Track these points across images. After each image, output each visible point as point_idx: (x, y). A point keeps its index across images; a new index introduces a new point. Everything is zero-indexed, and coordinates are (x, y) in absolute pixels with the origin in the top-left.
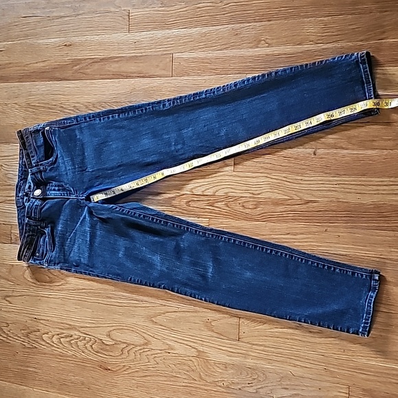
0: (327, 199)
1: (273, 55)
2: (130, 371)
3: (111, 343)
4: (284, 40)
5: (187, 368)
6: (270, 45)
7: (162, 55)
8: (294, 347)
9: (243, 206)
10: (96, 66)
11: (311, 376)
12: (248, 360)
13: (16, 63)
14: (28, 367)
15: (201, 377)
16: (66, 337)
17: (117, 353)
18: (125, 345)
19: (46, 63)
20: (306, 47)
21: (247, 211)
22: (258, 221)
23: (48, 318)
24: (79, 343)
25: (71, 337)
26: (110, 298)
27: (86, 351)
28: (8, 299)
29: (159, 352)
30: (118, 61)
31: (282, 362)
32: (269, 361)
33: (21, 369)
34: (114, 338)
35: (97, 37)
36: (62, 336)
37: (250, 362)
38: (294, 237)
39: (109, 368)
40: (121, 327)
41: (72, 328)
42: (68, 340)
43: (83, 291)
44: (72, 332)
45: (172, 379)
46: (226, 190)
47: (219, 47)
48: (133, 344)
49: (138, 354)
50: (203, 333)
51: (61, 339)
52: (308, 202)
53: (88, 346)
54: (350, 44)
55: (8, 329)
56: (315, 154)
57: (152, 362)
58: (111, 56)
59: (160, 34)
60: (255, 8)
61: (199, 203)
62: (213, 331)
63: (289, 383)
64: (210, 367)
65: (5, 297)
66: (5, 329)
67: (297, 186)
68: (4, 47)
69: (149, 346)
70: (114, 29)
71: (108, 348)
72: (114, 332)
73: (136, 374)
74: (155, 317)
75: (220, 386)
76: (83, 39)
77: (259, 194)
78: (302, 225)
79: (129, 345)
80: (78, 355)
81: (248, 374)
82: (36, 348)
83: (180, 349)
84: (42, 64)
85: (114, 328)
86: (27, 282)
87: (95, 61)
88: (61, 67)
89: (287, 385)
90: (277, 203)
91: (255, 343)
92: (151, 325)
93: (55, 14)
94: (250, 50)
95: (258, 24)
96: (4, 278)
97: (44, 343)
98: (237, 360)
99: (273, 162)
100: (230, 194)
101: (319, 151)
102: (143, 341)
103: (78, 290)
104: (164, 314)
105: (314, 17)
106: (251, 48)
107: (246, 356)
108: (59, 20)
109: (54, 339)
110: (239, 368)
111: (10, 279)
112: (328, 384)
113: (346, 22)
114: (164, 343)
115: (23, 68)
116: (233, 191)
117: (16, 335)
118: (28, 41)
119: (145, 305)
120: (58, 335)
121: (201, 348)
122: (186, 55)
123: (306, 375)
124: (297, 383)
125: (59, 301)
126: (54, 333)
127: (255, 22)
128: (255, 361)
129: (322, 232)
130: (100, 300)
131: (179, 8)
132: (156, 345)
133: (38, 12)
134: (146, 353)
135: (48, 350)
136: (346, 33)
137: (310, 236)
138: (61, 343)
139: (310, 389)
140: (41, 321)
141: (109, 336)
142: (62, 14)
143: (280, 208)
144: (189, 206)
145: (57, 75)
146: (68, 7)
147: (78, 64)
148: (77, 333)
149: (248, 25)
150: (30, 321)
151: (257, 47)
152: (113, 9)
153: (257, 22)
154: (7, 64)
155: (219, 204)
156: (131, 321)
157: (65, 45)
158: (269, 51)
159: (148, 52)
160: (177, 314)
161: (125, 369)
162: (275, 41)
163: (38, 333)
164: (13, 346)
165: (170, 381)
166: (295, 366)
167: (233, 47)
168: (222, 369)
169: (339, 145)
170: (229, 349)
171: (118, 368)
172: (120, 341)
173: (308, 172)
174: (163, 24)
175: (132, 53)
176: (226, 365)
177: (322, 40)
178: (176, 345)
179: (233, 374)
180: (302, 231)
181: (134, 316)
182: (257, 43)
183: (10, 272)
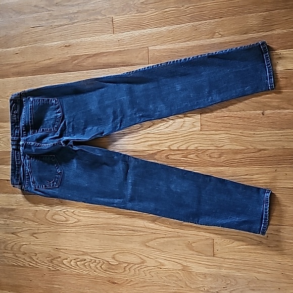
0: (274, 148)
1: (226, 43)
2: (132, 283)
3: (116, 263)
4: (234, 31)
5: (175, 279)
6: (222, 36)
7: (140, 48)
8: (257, 258)
9: (210, 156)
10: (90, 60)
11: (271, 280)
12: (222, 271)
13: (29, 62)
14: (53, 284)
15: (186, 285)
16: (81, 261)
17: (121, 271)
18: (126, 265)
19: (52, 60)
20: (250, 35)
21: (213, 160)
22: (222, 166)
23: (67, 248)
24: (91, 265)
25: (85, 260)
26: (113, 230)
27: (97, 270)
28: (35, 235)
29: (153, 268)
30: (106, 55)
31: (249, 270)
32: (239, 270)
33: (48, 287)
34: (118, 259)
35: (89, 39)
36: (78, 260)
37: (224, 271)
38: (252, 177)
39: (116, 282)
40: (122, 251)
41: (85, 254)
42: (82, 263)
43: (92, 226)
44: (85, 257)
45: (164, 287)
46: (196, 145)
47: (183, 40)
48: (133, 264)
49: (137, 270)
50: (186, 252)
51: (78, 263)
52: (261, 150)
53: (98, 266)
54: (285, 31)
55: (37, 257)
56: (263, 114)
57: (148, 276)
58: (101, 51)
59: (137, 33)
60: (209, 9)
61: (176, 156)
62: (193, 250)
63: (255, 285)
64: (193, 277)
65: (33, 234)
66: (34, 258)
67: (251, 139)
68: (19, 51)
69: (145, 264)
70: (102, 32)
71: (113, 267)
72: (117, 255)
73: (137, 285)
74: (148, 242)
75: (202, 291)
76: (79, 40)
77: (222, 147)
78: (257, 168)
79: (129, 264)
80: (91, 273)
81: (223, 281)
82: (59, 270)
83: (168, 265)
84: (49, 61)
85: (117, 252)
86: (48, 222)
87: (89, 56)
88: (64, 62)
89: (254, 287)
90: (236, 152)
91: (227, 257)
92: (145, 248)
93: (56, 24)
94: (208, 40)
95: (212, 21)
96: (30, 220)
97: (64, 266)
98: (213, 270)
99: (231, 122)
100: (199, 148)
101: (266, 112)
102: (139, 261)
103: (88, 225)
104: (154, 239)
105: (255, 12)
106: (208, 39)
107: (220, 267)
108: (60, 28)
109: (72, 263)
110: (216, 277)
111: (35, 220)
112: (285, 285)
113: (280, 14)
114: (156, 261)
115: (35, 65)
116: (201, 145)
117: (43, 262)
118: (36, 45)
119: (139, 234)
120: (75, 259)
121: (185, 264)
122: (158, 47)
123: (267, 279)
124: (261, 285)
125: (73, 235)
126: (71, 259)
127: (210, 19)
128: (228, 271)
129: (273, 172)
130: (105, 232)
131: (150, 13)
132: (150, 263)
133: (43, 23)
134: (143, 270)
135: (68, 271)
136: (282, 23)
137: (264, 175)
138: (78, 265)
139: (272, 289)
140: (61, 250)
141: (114, 258)
142: (62, 23)
143: (239, 156)
144: (168, 158)
145: (61, 68)
146: (66, 18)
147: (76, 59)
148: (89, 257)
149: (204, 22)
150: (53, 251)
151: (213, 38)
152: (100, 17)
153: (211, 19)
154: (22, 63)
155: (191, 156)
156: (130, 246)
157: (66, 46)
158: (222, 40)
159: (129, 47)
160: (165, 239)
161: (128, 282)
162: (226, 32)
163: (59, 259)
164: (41, 270)
165: (163, 289)
166: (259, 272)
167: (194, 39)
168: (202, 278)
169: (281, 106)
170: (207, 263)
171: (122, 282)
172: (123, 262)
173: (259, 128)
174: (140, 26)
175: (116, 49)
176: (205, 275)
177: (263, 29)
178: (166, 262)
179: (211, 281)
180: (257, 172)
181: (131, 242)
182: (212, 34)
183: (35, 216)
